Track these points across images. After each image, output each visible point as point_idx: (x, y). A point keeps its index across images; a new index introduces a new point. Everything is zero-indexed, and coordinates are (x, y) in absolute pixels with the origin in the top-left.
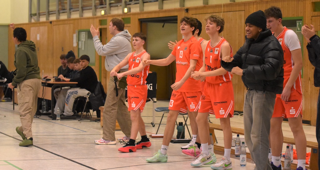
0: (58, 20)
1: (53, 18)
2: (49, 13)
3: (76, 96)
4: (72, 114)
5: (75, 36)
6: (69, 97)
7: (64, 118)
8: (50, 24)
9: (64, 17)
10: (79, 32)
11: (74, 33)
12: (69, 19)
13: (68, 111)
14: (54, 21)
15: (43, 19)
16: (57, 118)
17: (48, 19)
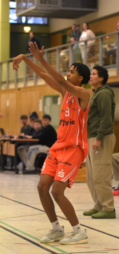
0: (26, 87)
1: (21, 85)
2: (18, 81)
3: (38, 152)
4: (33, 168)
5: (41, 101)
6: (31, 153)
7: (26, 172)
8: (18, 91)
9: (31, 84)
10: (45, 97)
11: (40, 98)
12: (36, 86)
13: (30, 166)
14: (22, 88)
15: (12, 86)
16: (20, 172)
17: (16, 86)
